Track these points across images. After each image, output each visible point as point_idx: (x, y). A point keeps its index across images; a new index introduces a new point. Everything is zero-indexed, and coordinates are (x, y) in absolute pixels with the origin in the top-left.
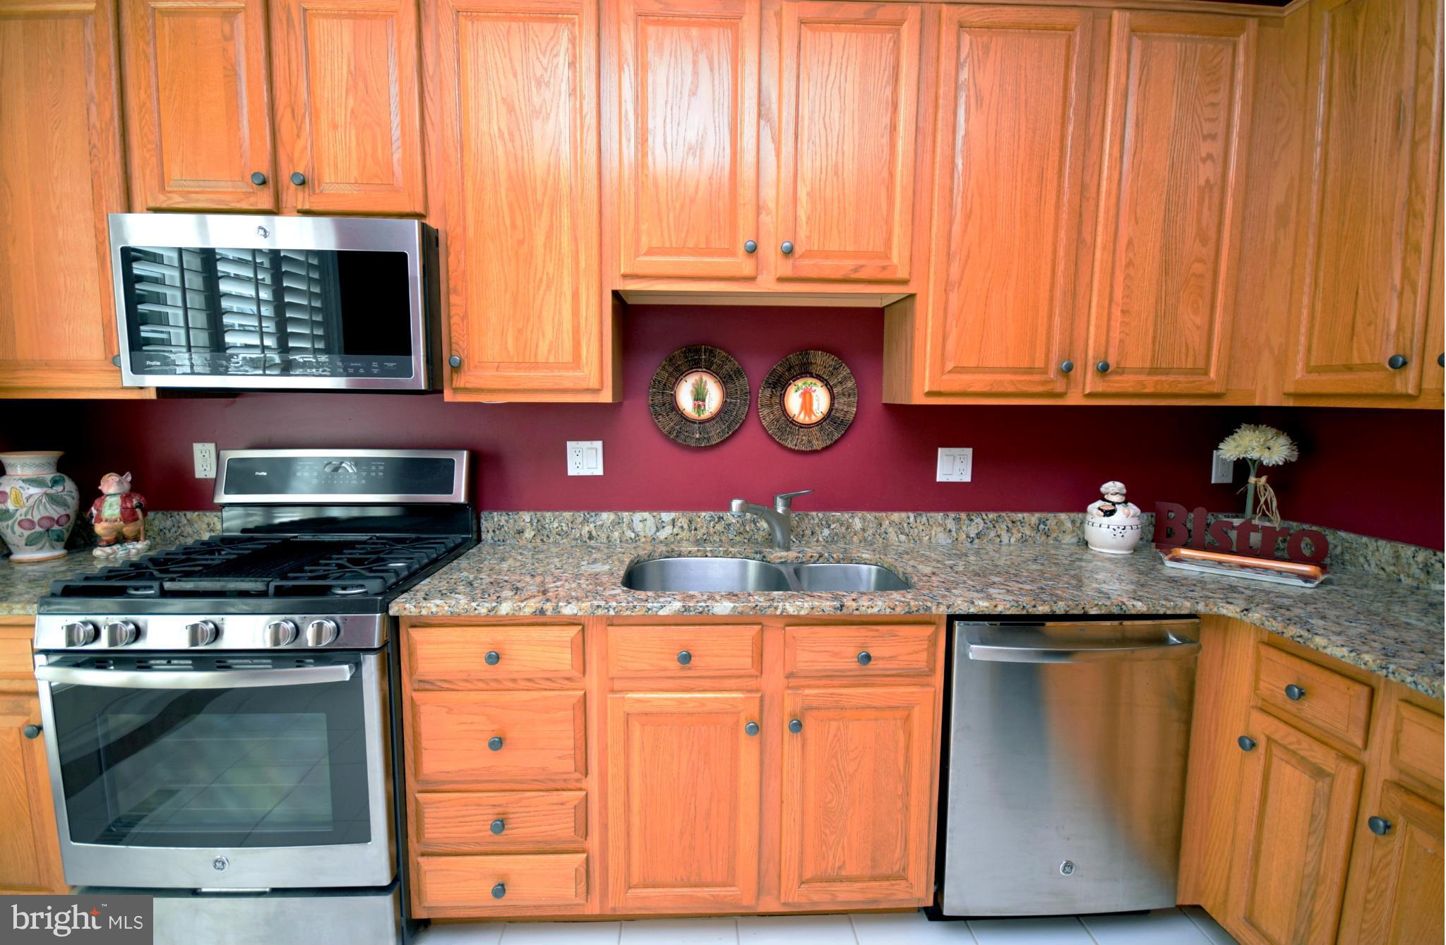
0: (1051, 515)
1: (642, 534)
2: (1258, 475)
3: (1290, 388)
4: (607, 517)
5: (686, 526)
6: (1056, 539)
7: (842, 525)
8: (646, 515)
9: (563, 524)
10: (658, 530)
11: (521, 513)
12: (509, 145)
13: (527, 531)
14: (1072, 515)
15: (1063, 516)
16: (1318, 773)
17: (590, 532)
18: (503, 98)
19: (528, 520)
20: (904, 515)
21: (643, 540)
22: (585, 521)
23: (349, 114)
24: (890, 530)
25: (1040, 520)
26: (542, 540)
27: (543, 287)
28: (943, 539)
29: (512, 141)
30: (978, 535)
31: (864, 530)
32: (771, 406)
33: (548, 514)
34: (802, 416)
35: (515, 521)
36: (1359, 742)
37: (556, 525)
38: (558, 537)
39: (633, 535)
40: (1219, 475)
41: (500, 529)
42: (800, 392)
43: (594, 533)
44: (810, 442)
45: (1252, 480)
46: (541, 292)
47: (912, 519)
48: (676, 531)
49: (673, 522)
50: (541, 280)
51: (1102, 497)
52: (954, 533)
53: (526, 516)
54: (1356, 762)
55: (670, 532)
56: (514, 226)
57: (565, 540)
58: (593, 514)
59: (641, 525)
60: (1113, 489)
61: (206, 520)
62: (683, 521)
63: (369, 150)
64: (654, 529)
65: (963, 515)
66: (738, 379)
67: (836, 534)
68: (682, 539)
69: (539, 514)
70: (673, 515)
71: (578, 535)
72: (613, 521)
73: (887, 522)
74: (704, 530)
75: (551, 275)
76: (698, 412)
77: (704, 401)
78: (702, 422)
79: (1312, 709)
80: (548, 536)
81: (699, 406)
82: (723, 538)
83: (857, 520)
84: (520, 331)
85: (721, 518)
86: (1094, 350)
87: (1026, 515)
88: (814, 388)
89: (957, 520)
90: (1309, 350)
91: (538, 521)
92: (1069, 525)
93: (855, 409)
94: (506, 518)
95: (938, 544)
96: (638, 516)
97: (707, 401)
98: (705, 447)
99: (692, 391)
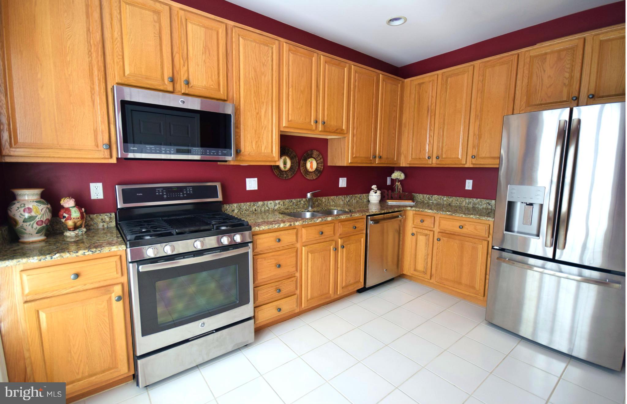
0: (362, 195)
1: (270, 208)
2: (398, 182)
3: (409, 162)
4: (260, 203)
5: (282, 204)
6: (363, 201)
7: (320, 201)
8: (272, 202)
9: (247, 207)
10: (275, 206)
11: (233, 204)
12: (255, 82)
13: (236, 210)
14: (366, 194)
15: (364, 195)
16: (426, 235)
17: (255, 209)
18: (253, 67)
19: (236, 206)
20: (334, 197)
21: (271, 210)
22: (254, 205)
23: (203, 62)
24: (331, 201)
25: (360, 196)
26: (240, 213)
27: (264, 128)
28: (342, 203)
29: (256, 81)
30: (349, 201)
31: (325, 202)
32: (303, 166)
33: (242, 204)
34: (310, 169)
35: (232, 207)
36: (433, 227)
37: (245, 207)
38: (245, 211)
39: (268, 209)
40: (389, 182)
41: (226, 210)
42: (310, 162)
43: (256, 209)
44: (312, 177)
45: (397, 183)
46: (263, 130)
47: (335, 198)
48: (280, 206)
49: (279, 203)
50: (263, 126)
51: (373, 189)
52: (344, 201)
53: (235, 205)
54: (432, 231)
55: (278, 206)
56: (255, 108)
57: (248, 212)
58: (256, 202)
59: (270, 205)
60: (374, 187)
61: (101, 217)
62: (282, 203)
63: (210, 76)
64: (274, 206)
65: (346, 196)
66: (295, 158)
67: (319, 203)
68: (281, 209)
69: (239, 204)
70: (279, 201)
71: (252, 210)
72: (262, 204)
73: (330, 199)
74: (287, 205)
75: (266, 125)
76: (285, 168)
77: (286, 165)
78: (286, 172)
79: (425, 224)
80: (242, 211)
81: (285, 166)
82: (292, 207)
83: (324, 199)
84: (257, 142)
85: (291, 201)
86: (373, 153)
87: (357, 195)
88: (313, 161)
89: (344, 197)
90: (412, 154)
91: (239, 206)
92: (365, 197)
93: (323, 167)
94: (229, 206)
95: (341, 204)
96: (269, 202)
97: (287, 165)
98: (287, 179)
99: (283, 162)
